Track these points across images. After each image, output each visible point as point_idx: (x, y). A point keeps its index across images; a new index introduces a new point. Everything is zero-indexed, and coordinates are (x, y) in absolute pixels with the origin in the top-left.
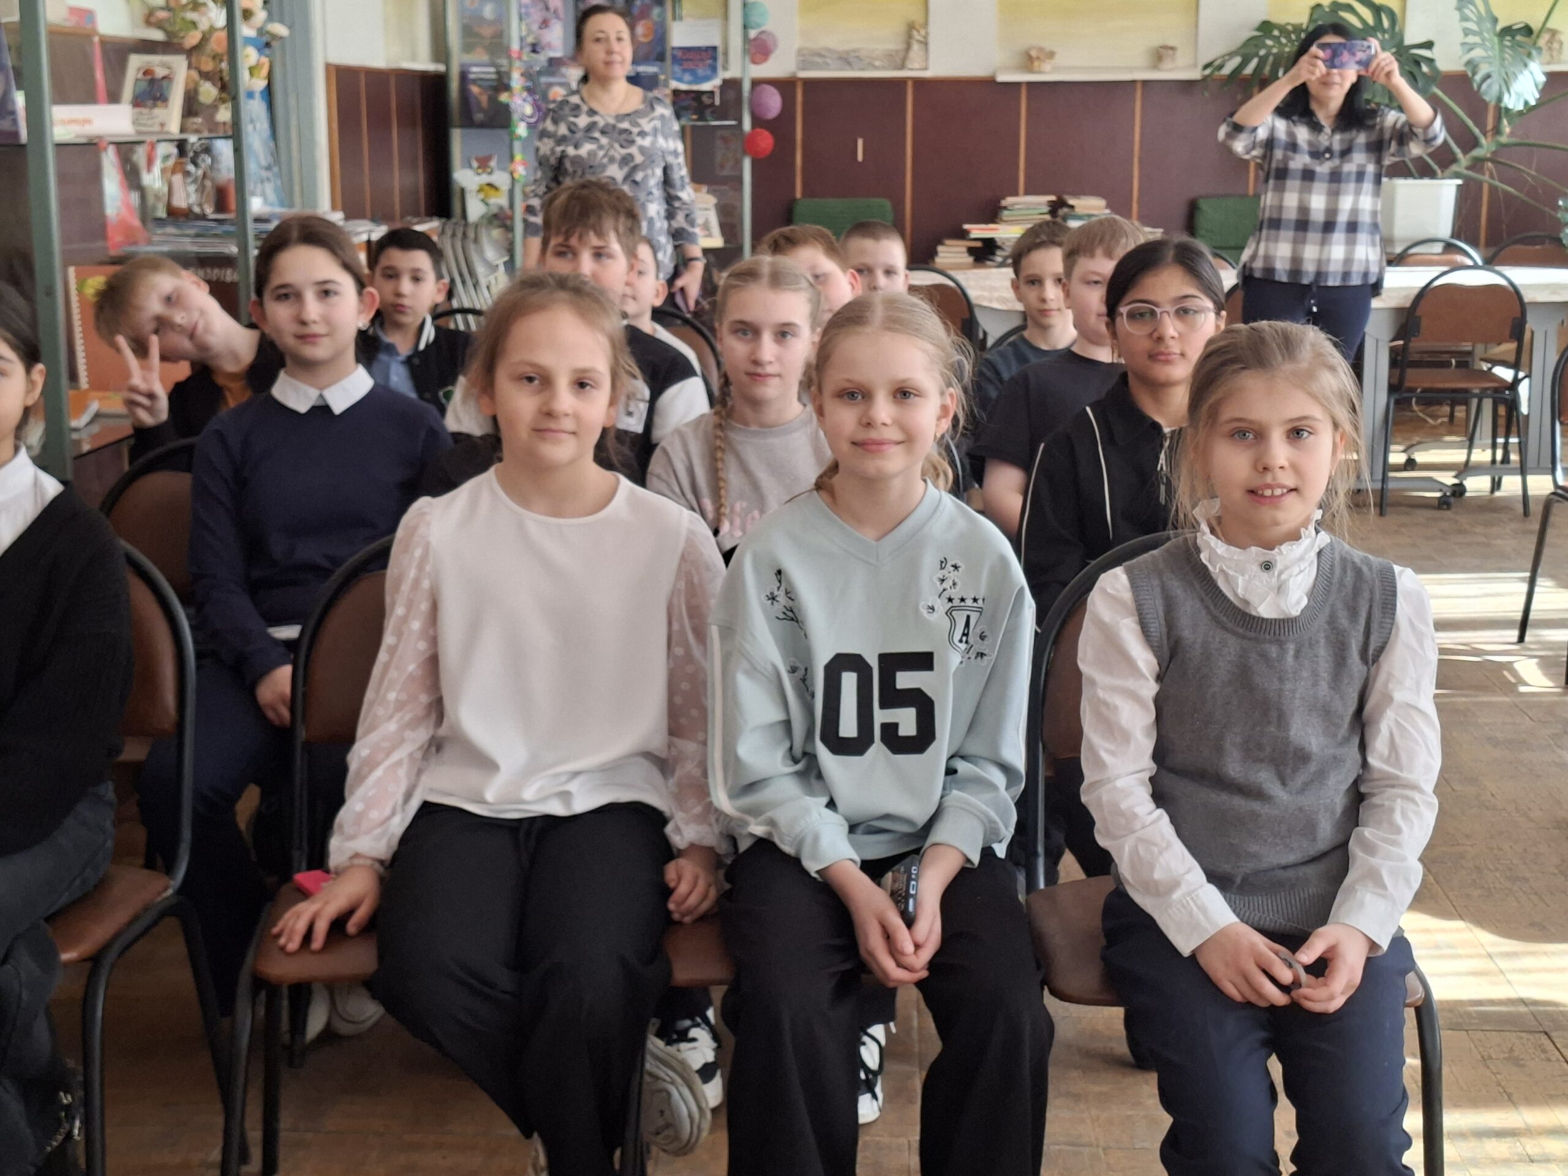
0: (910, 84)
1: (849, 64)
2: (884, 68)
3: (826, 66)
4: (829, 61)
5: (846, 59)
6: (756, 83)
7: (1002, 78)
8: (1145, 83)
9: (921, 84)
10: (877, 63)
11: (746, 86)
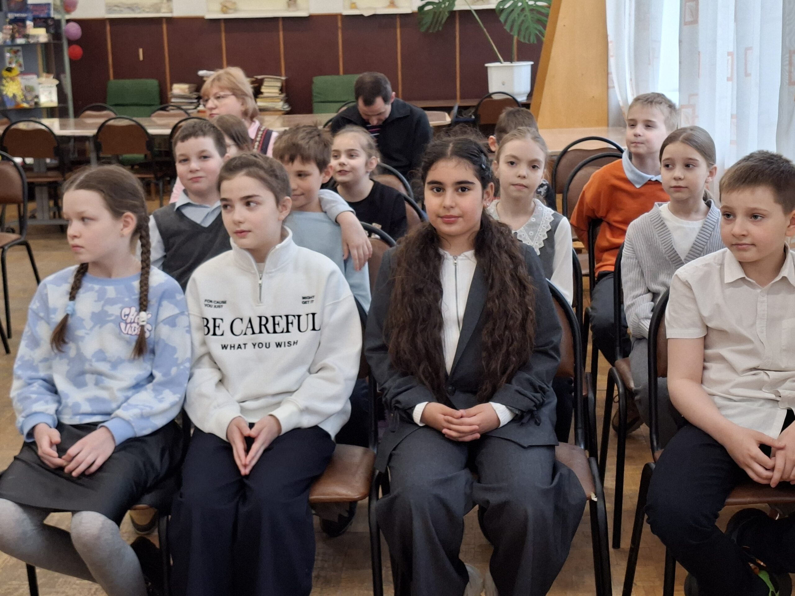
0: (164, 20)
1: (133, 10)
2: (152, 12)
3: (121, 11)
4: (121, 9)
5: (131, 8)
6: (68, 21)
7: (208, 16)
8: (285, 19)
9: (170, 20)
10: (147, 10)
11: (63, 23)
